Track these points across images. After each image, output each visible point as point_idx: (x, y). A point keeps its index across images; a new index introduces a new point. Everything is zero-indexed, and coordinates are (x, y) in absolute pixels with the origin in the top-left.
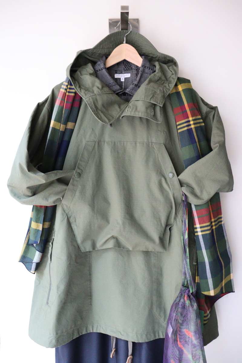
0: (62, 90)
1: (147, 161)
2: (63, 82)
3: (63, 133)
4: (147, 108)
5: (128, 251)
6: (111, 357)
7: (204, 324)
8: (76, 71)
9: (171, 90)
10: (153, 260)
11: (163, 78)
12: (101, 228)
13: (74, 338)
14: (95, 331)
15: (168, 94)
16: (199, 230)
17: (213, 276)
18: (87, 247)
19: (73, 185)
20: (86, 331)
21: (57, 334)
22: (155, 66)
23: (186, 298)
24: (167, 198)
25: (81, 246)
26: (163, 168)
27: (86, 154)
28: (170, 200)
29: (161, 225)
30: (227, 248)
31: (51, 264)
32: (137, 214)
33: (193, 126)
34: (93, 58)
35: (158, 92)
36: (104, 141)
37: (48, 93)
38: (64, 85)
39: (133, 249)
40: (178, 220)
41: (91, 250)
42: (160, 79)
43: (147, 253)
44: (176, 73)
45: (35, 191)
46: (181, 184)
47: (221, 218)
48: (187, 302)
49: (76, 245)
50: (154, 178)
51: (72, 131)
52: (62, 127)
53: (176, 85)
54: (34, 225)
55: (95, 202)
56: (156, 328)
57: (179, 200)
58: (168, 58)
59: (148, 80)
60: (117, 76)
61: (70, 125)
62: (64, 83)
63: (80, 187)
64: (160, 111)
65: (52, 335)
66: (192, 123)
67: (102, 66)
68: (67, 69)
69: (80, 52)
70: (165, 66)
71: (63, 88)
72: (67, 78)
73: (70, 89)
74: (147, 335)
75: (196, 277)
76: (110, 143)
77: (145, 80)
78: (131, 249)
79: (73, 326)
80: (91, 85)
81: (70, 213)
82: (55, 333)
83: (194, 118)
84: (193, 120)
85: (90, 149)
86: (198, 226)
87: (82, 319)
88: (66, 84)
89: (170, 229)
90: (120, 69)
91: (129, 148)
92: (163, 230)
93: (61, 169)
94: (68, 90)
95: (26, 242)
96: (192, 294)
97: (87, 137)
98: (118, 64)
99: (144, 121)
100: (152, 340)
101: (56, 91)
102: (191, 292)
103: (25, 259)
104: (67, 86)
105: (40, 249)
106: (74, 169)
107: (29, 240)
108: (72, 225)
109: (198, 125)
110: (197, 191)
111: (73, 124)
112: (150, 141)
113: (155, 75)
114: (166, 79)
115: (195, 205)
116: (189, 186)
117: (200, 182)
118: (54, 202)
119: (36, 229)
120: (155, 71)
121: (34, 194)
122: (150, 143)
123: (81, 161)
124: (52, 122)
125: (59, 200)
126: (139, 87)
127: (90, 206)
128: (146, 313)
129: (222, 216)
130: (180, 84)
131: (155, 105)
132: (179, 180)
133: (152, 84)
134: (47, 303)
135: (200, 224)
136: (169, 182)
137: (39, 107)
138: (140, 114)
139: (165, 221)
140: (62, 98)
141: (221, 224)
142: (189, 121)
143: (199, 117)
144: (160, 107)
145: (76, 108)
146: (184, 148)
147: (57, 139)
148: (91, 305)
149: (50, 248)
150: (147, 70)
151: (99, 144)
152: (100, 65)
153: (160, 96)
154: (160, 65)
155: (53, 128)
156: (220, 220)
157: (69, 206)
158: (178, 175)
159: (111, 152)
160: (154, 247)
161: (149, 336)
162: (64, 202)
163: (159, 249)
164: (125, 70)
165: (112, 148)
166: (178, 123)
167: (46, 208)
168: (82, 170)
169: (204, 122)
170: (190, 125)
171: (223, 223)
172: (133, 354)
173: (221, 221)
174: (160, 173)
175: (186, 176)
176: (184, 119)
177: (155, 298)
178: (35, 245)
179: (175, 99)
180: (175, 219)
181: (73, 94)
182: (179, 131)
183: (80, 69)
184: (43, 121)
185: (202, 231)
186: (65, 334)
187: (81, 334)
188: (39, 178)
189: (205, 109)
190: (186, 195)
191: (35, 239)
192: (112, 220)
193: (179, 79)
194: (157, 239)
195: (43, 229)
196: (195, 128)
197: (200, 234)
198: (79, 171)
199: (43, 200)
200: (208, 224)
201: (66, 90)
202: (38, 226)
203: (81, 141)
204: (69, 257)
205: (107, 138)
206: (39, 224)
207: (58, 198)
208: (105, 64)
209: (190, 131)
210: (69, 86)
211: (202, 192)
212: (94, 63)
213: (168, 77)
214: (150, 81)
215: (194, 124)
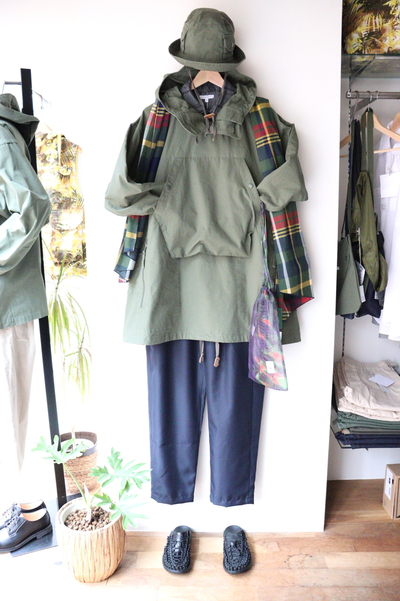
0: (152, 112)
1: (229, 174)
2: (152, 104)
3: (154, 150)
4: (228, 127)
5: (214, 256)
6: (200, 362)
7: (283, 321)
8: (164, 93)
9: (250, 109)
10: (237, 267)
11: (243, 99)
12: (189, 236)
13: (166, 341)
14: (184, 338)
15: (247, 113)
16: (276, 235)
17: (290, 276)
18: (177, 254)
19: (164, 196)
20: (177, 338)
21: (151, 332)
22: (236, 87)
23: (265, 294)
24: (247, 206)
25: (171, 252)
26: (244, 180)
27: (175, 169)
28: (250, 208)
29: (243, 231)
30: (305, 254)
31: (145, 270)
32: (221, 222)
33: (269, 142)
34: (179, 80)
35: (238, 112)
36: (191, 158)
37: (139, 115)
38: (154, 107)
39: (218, 253)
40: (258, 227)
41: (181, 257)
42: (240, 99)
43: (231, 258)
44: (254, 93)
45: (131, 201)
46: (260, 194)
47: (298, 226)
48: (266, 296)
49: (166, 251)
50: (236, 189)
51: (162, 149)
52: (153, 145)
53: (255, 105)
54: (128, 235)
55: (184, 212)
56: (242, 331)
57: (258, 208)
58: (249, 80)
59: (229, 101)
60: (202, 97)
61: (160, 143)
62: (154, 105)
63: (170, 198)
64: (240, 129)
65: (147, 333)
66: (269, 139)
67: (188, 89)
68: (156, 91)
69: (167, 76)
70: (245, 87)
71: (153, 110)
72: (157, 99)
73: (159, 110)
74: (232, 336)
75: (276, 280)
76: (196, 159)
77: (227, 101)
78: (216, 254)
79: (165, 328)
80: (179, 105)
81: (162, 222)
82: (149, 331)
83: (271, 135)
84: (270, 137)
85: (179, 164)
86: (275, 231)
87: (172, 324)
88: (156, 106)
89: (251, 235)
90: (204, 90)
91: (214, 163)
92: (244, 236)
93: (153, 181)
94: (157, 112)
95: (121, 251)
96: (271, 290)
97: (176, 153)
98: (202, 86)
99: (227, 139)
100: (237, 342)
101: (146, 113)
102: (269, 288)
103: (119, 269)
104: (156, 108)
105: (134, 257)
106: (165, 182)
107: (123, 249)
108: (164, 233)
109: (275, 141)
110: (274, 199)
111: (163, 142)
112: (232, 157)
113: (235, 96)
114: (246, 99)
115: (273, 212)
116: (266, 195)
117: (275, 190)
118: (148, 212)
119: (131, 238)
120: (236, 93)
121: (130, 205)
122: (232, 159)
123: (171, 175)
124: (144, 141)
125: (152, 210)
126: (222, 107)
127: (179, 214)
128: (231, 315)
129: (299, 224)
130: (259, 103)
131: (235, 124)
132: (257, 190)
133: (232, 105)
134: (141, 306)
135: (277, 229)
136: (248, 192)
137: (132, 128)
138: (222, 132)
139: (246, 228)
140: (153, 118)
141: (299, 233)
142: (266, 138)
143: (276, 134)
144: (240, 125)
145: (165, 128)
146: (262, 162)
147: (149, 156)
148: (180, 312)
149: (143, 256)
150: (228, 92)
151: (186, 160)
152: (186, 88)
153: (239, 115)
154: (241, 87)
155: (145, 146)
156: (297, 228)
157: (160, 215)
158: (257, 186)
159: (197, 167)
160: (237, 251)
161: (234, 337)
162: (156, 212)
163: (241, 254)
164: (208, 92)
165: (198, 163)
166: (256, 140)
167: (140, 217)
168: (171, 183)
169: (280, 138)
170: (267, 141)
171: (300, 231)
172: (220, 356)
173: (299, 229)
174: (241, 185)
175: (262, 186)
176: (262, 136)
177: (239, 302)
178: (128, 254)
179: (254, 118)
180: (255, 226)
181: (162, 115)
182: (258, 147)
183: (168, 91)
184: (136, 140)
185: (279, 236)
186: (158, 334)
187: (171, 340)
188: (136, 189)
189: (282, 126)
190: (263, 203)
191: (130, 247)
192: (199, 228)
193: (257, 98)
194: (239, 244)
195: (137, 238)
196: (272, 143)
197: (277, 238)
198: (169, 184)
199: (138, 210)
200: (284, 228)
201: (156, 111)
202: (132, 236)
203: (170, 158)
204: (161, 262)
205: (193, 154)
206: (134, 234)
207: (151, 209)
208: (190, 87)
209: (267, 146)
210: (158, 108)
211: (277, 199)
212: (180, 86)
213: (248, 98)
214: (231, 103)
215: (271, 140)
